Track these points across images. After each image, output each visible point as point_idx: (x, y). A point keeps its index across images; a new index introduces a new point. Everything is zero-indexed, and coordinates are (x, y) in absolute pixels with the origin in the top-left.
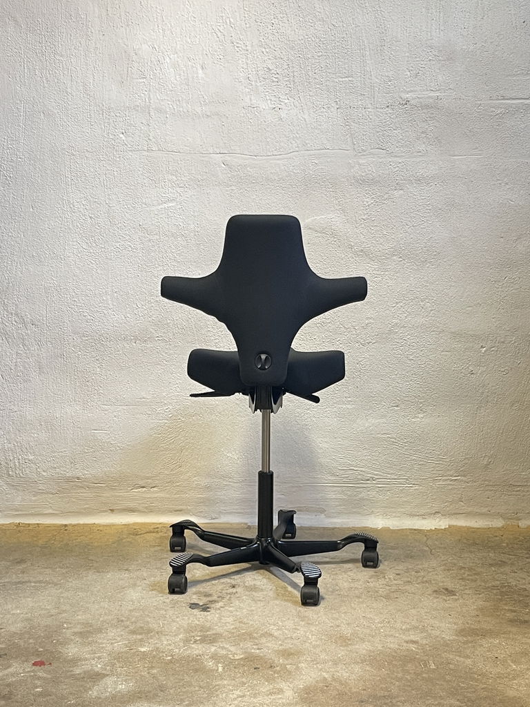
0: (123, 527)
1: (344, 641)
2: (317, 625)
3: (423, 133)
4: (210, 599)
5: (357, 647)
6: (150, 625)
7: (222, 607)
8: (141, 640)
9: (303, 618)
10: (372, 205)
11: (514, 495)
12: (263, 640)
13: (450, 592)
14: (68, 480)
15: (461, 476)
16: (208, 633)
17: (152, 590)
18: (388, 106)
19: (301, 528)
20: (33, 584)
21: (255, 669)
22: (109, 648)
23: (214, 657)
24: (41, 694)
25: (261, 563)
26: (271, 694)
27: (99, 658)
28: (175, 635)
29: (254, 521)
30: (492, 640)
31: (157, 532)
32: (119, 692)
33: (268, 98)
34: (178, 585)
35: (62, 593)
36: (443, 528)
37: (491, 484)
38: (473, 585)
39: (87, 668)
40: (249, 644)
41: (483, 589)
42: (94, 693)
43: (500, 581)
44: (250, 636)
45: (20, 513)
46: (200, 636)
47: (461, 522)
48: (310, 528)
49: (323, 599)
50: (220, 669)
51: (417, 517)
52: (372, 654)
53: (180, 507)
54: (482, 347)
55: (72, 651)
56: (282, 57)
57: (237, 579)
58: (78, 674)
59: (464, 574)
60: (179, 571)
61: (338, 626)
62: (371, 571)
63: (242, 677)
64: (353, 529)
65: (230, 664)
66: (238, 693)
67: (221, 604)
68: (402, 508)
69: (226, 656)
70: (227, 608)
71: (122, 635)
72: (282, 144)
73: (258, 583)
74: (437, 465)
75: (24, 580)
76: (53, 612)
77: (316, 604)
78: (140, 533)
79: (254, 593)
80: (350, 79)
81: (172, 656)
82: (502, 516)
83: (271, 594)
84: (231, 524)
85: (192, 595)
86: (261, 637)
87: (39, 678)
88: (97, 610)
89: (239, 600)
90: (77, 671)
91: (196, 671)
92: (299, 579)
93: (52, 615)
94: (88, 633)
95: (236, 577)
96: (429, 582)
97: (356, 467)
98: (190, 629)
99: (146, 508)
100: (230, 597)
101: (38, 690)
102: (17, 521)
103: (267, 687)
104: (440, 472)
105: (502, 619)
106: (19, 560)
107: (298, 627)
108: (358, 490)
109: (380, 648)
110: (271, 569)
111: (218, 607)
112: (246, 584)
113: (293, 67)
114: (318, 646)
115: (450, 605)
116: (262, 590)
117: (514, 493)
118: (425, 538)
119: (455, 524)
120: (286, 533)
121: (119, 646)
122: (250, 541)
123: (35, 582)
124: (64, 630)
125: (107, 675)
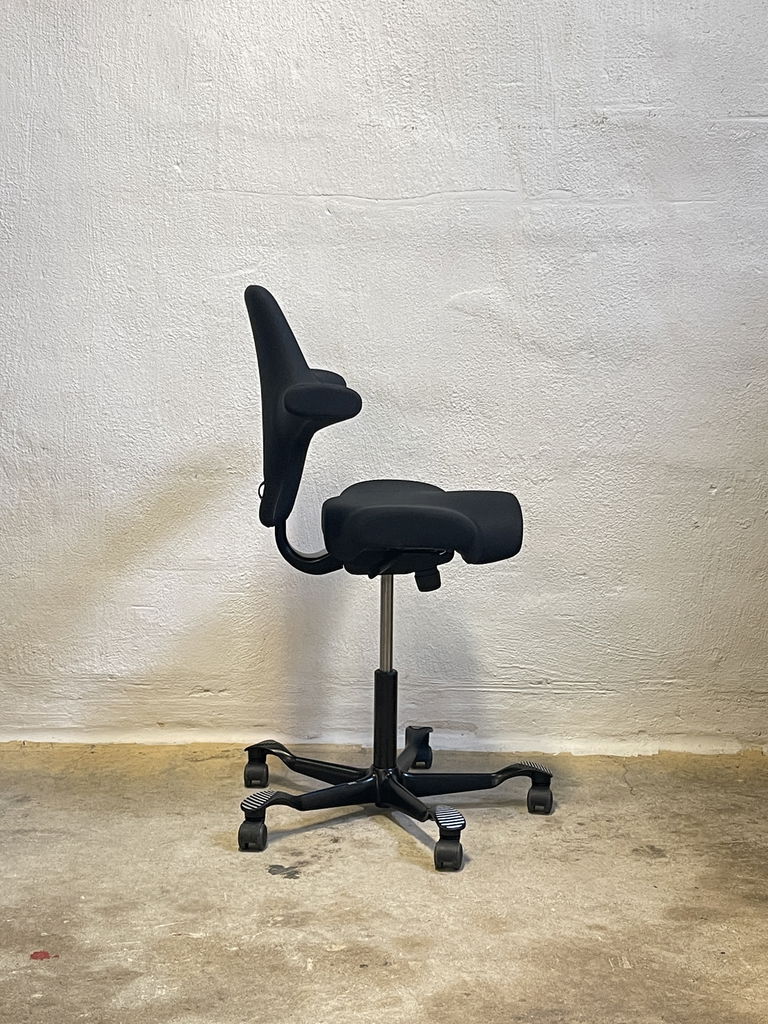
0: (177, 748)
1: (496, 924)
2: (457, 900)
3: (627, 165)
4: (301, 859)
5: (515, 934)
6: (209, 898)
7: (318, 872)
8: (194, 921)
9: (435, 890)
10: (550, 274)
11: (756, 706)
12: (376, 923)
13: (656, 852)
14: (97, 679)
15: (679, 678)
16: (296, 911)
17: (216, 845)
18: (575, 126)
19: (441, 753)
20: (39, 834)
21: (361, 966)
22: (146, 931)
23: (302, 948)
24: (40, 1003)
25: (377, 805)
26: (384, 1005)
27: (131, 948)
28: (245, 915)
29: (368, 741)
30: (717, 926)
31: (227, 757)
32: (157, 1000)
33: (396, 112)
34: (253, 838)
35: (81, 848)
36: (651, 754)
37: (723, 690)
38: (692, 840)
39: (111, 962)
40: (355, 929)
41: (707, 847)
42: (119, 1001)
43: (731, 836)
44: (357, 916)
45: (25, 726)
46: (283, 916)
47: (678, 746)
48: (453, 753)
49: (468, 860)
50: (310, 967)
51: (612, 738)
52: (537, 945)
53: (262, 721)
54: (712, 487)
55: (89, 937)
56: (417, 49)
57: (342, 830)
58: (98, 973)
59: (679, 824)
60: (255, 816)
61: (489, 902)
62: (540, 819)
63: (342, 978)
64: (518, 755)
65: (325, 959)
66: (333, 1003)
67: (315, 867)
68: (590, 724)
69: (319, 947)
70: (324, 873)
71: (166, 913)
72: (416, 182)
73: (372, 835)
74: (643, 662)
75: (26, 828)
76: (66, 877)
77: (456, 868)
78: (201, 758)
79: (365, 850)
80: (519, 84)
81: (238, 945)
82: (738, 738)
83: (392, 853)
84: (337, 746)
85: (273, 854)
86: (373, 917)
87: (39, 978)
88: (132, 875)
89: (343, 861)
90: (96, 967)
91: (274, 968)
92: (431, 829)
93: (64, 882)
94: (115, 910)
95: (341, 826)
96: (626, 836)
97: (522, 663)
98: (269, 905)
99: (211, 721)
100: (330, 857)
101: (37, 996)
102: (21, 738)
103: (377, 995)
104: (647, 672)
105: (733, 894)
106: (20, 798)
107: (428, 903)
108: (525, 697)
109: (548, 936)
110: (393, 813)
111: (311, 871)
112: (355, 837)
113: (434, 66)
114: (457, 932)
115: (657, 872)
116: (378, 846)
117: (757, 703)
118: (624, 769)
119: (668, 749)
120: (417, 760)
121: (160, 930)
122: (363, 773)
123: (42, 831)
124: (81, 905)
125: (141, 974)
